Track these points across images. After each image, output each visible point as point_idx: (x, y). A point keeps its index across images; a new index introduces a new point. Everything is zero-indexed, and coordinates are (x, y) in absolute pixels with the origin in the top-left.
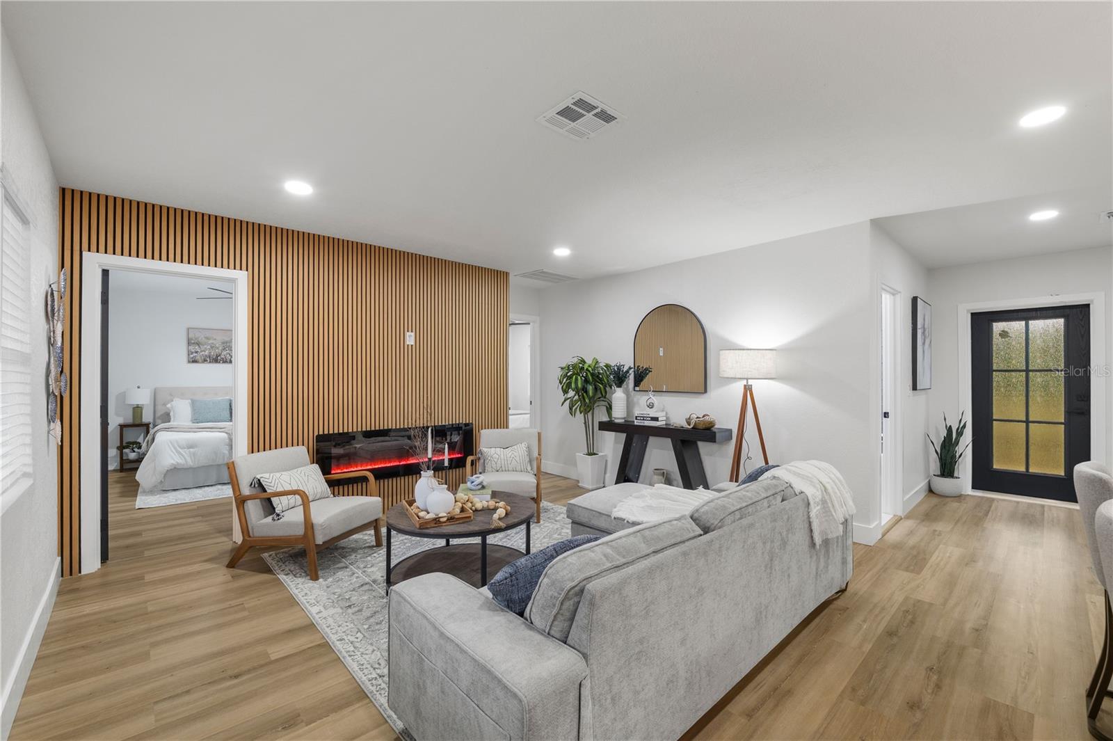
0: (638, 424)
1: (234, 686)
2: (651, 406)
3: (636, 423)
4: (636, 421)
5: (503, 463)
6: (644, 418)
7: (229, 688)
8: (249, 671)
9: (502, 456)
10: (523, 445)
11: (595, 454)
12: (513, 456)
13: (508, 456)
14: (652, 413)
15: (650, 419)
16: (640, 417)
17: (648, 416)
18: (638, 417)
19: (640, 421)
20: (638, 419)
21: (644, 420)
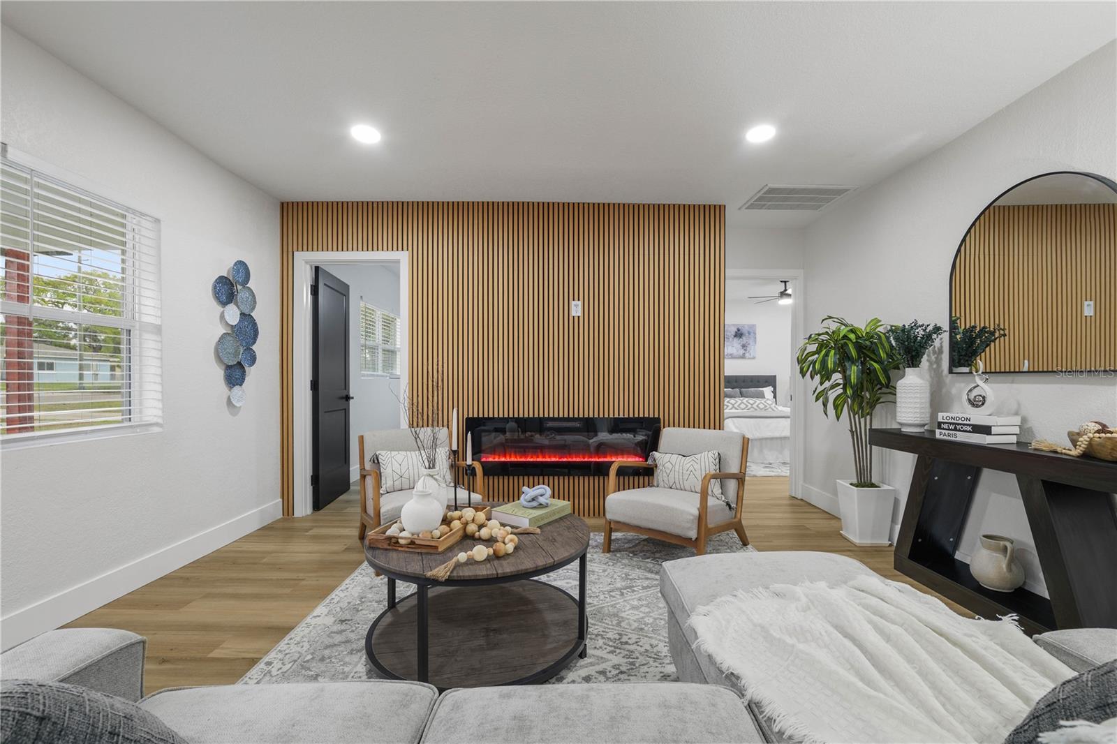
0: (942, 437)
2: (978, 402)
3: (939, 435)
4: (938, 431)
5: (677, 476)
6: (956, 427)
9: (677, 467)
10: (710, 454)
11: (873, 485)
12: (691, 468)
13: (685, 468)
14: (978, 417)
15: (970, 428)
16: (951, 423)
17: (971, 423)
18: (944, 423)
19: (947, 432)
20: (944, 429)
21: (955, 429)
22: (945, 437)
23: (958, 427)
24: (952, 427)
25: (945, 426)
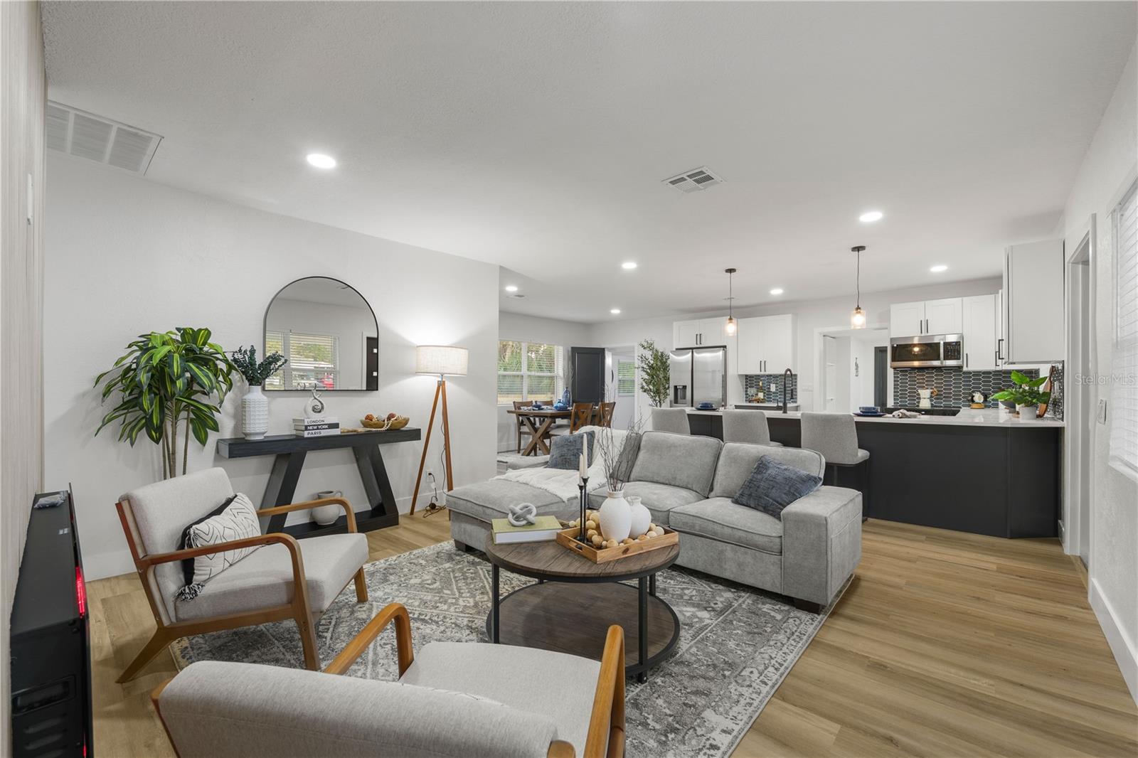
0: (310, 436)
1: (900, 731)
2: (317, 409)
3: (306, 434)
4: (306, 432)
6: (318, 427)
7: (907, 734)
8: (874, 735)
14: (325, 418)
15: (327, 427)
16: (314, 425)
17: (326, 422)
18: (309, 426)
19: (313, 431)
20: (309, 430)
21: (318, 429)
22: (312, 436)
23: (319, 427)
24: (315, 427)
25: (311, 428)
